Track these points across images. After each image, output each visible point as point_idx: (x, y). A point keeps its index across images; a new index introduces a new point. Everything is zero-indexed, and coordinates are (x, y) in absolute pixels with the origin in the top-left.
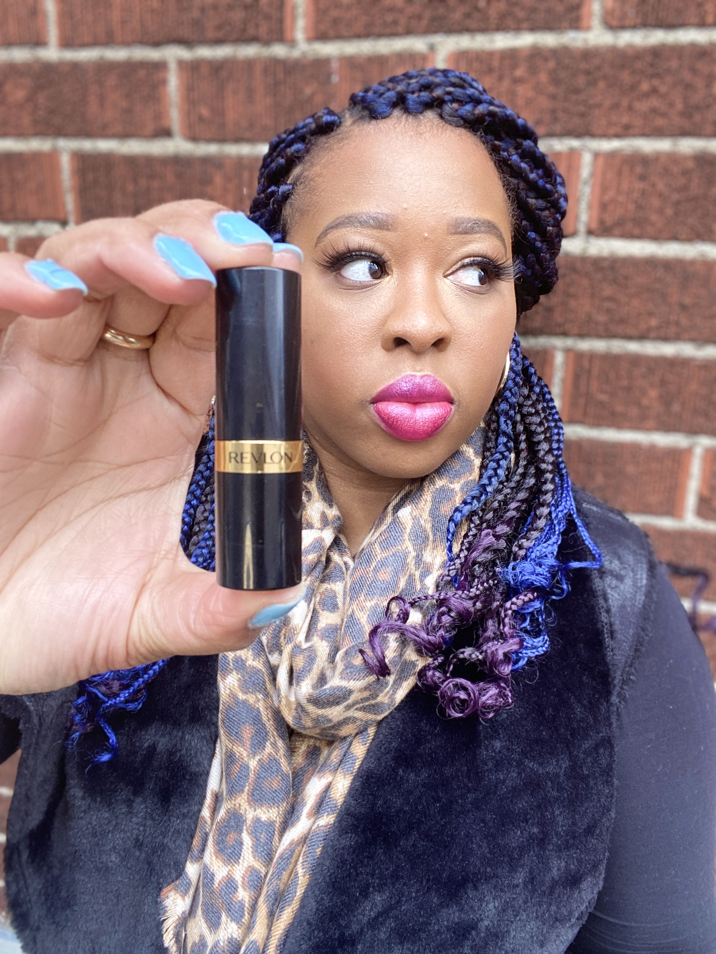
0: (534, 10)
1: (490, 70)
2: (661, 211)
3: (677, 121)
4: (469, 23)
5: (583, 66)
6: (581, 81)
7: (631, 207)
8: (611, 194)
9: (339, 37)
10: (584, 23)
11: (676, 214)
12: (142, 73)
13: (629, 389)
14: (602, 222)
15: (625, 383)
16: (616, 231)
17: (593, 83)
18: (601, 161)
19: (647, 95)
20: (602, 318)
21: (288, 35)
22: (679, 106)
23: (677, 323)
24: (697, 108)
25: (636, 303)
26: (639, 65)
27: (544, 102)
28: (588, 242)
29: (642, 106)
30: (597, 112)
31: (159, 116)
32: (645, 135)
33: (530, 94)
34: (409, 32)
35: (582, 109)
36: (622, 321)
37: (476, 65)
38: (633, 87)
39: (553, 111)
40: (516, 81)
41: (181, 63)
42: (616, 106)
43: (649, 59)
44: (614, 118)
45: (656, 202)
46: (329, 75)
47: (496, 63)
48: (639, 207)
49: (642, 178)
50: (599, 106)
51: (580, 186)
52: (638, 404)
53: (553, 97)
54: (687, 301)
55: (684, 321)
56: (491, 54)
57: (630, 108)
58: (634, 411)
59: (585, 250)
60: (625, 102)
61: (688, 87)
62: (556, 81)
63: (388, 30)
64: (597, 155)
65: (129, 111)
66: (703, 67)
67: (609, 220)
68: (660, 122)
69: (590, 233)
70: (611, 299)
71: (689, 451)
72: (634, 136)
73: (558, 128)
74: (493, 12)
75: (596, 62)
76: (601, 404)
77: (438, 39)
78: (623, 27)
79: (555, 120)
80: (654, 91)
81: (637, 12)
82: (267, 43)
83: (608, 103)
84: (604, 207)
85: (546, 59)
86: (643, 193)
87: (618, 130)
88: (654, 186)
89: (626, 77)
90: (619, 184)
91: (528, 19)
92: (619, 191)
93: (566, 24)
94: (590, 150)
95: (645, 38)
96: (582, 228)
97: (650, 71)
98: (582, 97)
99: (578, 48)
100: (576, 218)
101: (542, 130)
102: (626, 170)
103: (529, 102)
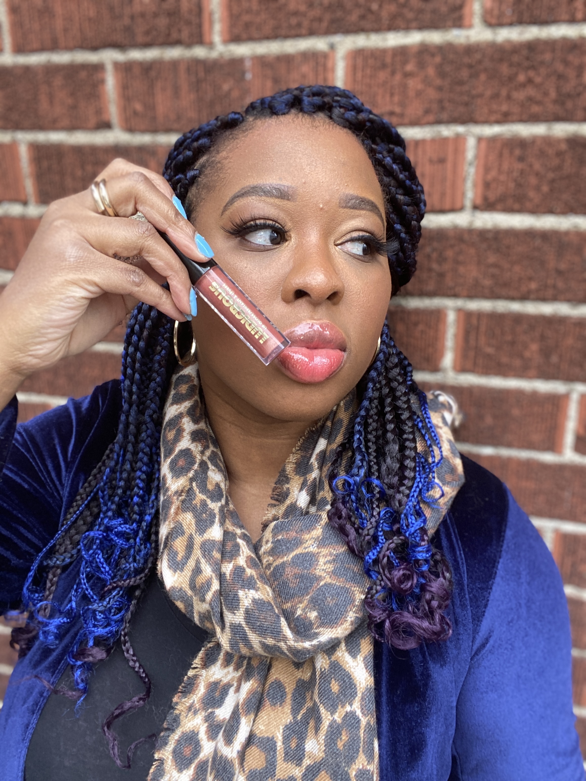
0: (421, 11)
1: (384, 66)
2: (538, 188)
3: (551, 108)
4: (364, 24)
5: (466, 60)
6: (465, 73)
7: (512, 185)
8: (493, 174)
9: (251, 39)
10: (466, 22)
11: (551, 190)
12: (83, 75)
13: (513, 343)
14: (485, 199)
15: (509, 338)
16: (499, 206)
17: (475, 75)
18: (483, 145)
19: (523, 86)
20: (487, 282)
21: (206, 39)
22: (553, 94)
23: (554, 287)
24: (569, 96)
25: (517, 268)
26: (515, 58)
27: (432, 94)
28: (473, 216)
29: (520, 95)
30: (479, 101)
31: (100, 111)
32: (522, 121)
33: (420, 86)
34: (311, 33)
35: (466, 98)
36: (506, 285)
37: (371, 62)
38: (511, 78)
39: (440, 101)
40: (407, 75)
41: (117, 65)
42: (495, 96)
43: (525, 52)
44: (495, 107)
45: (533, 180)
46: (243, 73)
47: (388, 60)
48: (519, 185)
49: (521, 159)
50: (481, 96)
51: (466, 167)
52: (521, 356)
53: (440, 89)
54: (563, 266)
55: (560, 284)
56: (384, 51)
57: (509, 97)
58: (517, 363)
59: (471, 223)
60: (504, 92)
61: (560, 77)
62: (442, 74)
63: (293, 32)
64: (480, 139)
65: (74, 107)
66: (574, 59)
67: (492, 197)
68: (535, 109)
69: (476, 208)
70: (496, 265)
71: (567, 396)
72: (513, 121)
73: (445, 116)
74: (384, 14)
75: (478, 56)
76: (489, 356)
78: (501, 25)
79: (443, 109)
80: (530, 81)
81: (513, 11)
83: (488, 93)
84: (487, 185)
85: (433, 55)
86: (522, 172)
87: (499, 117)
88: (531, 166)
89: (505, 69)
90: (500, 165)
91: (416, 19)
92: (500, 171)
93: (449, 23)
94: (474, 135)
95: (521, 34)
96: (468, 203)
97: (526, 64)
98: (466, 88)
99: (461, 45)
100: (463, 194)
101: (431, 118)
102: (506, 152)
103: (419, 94)
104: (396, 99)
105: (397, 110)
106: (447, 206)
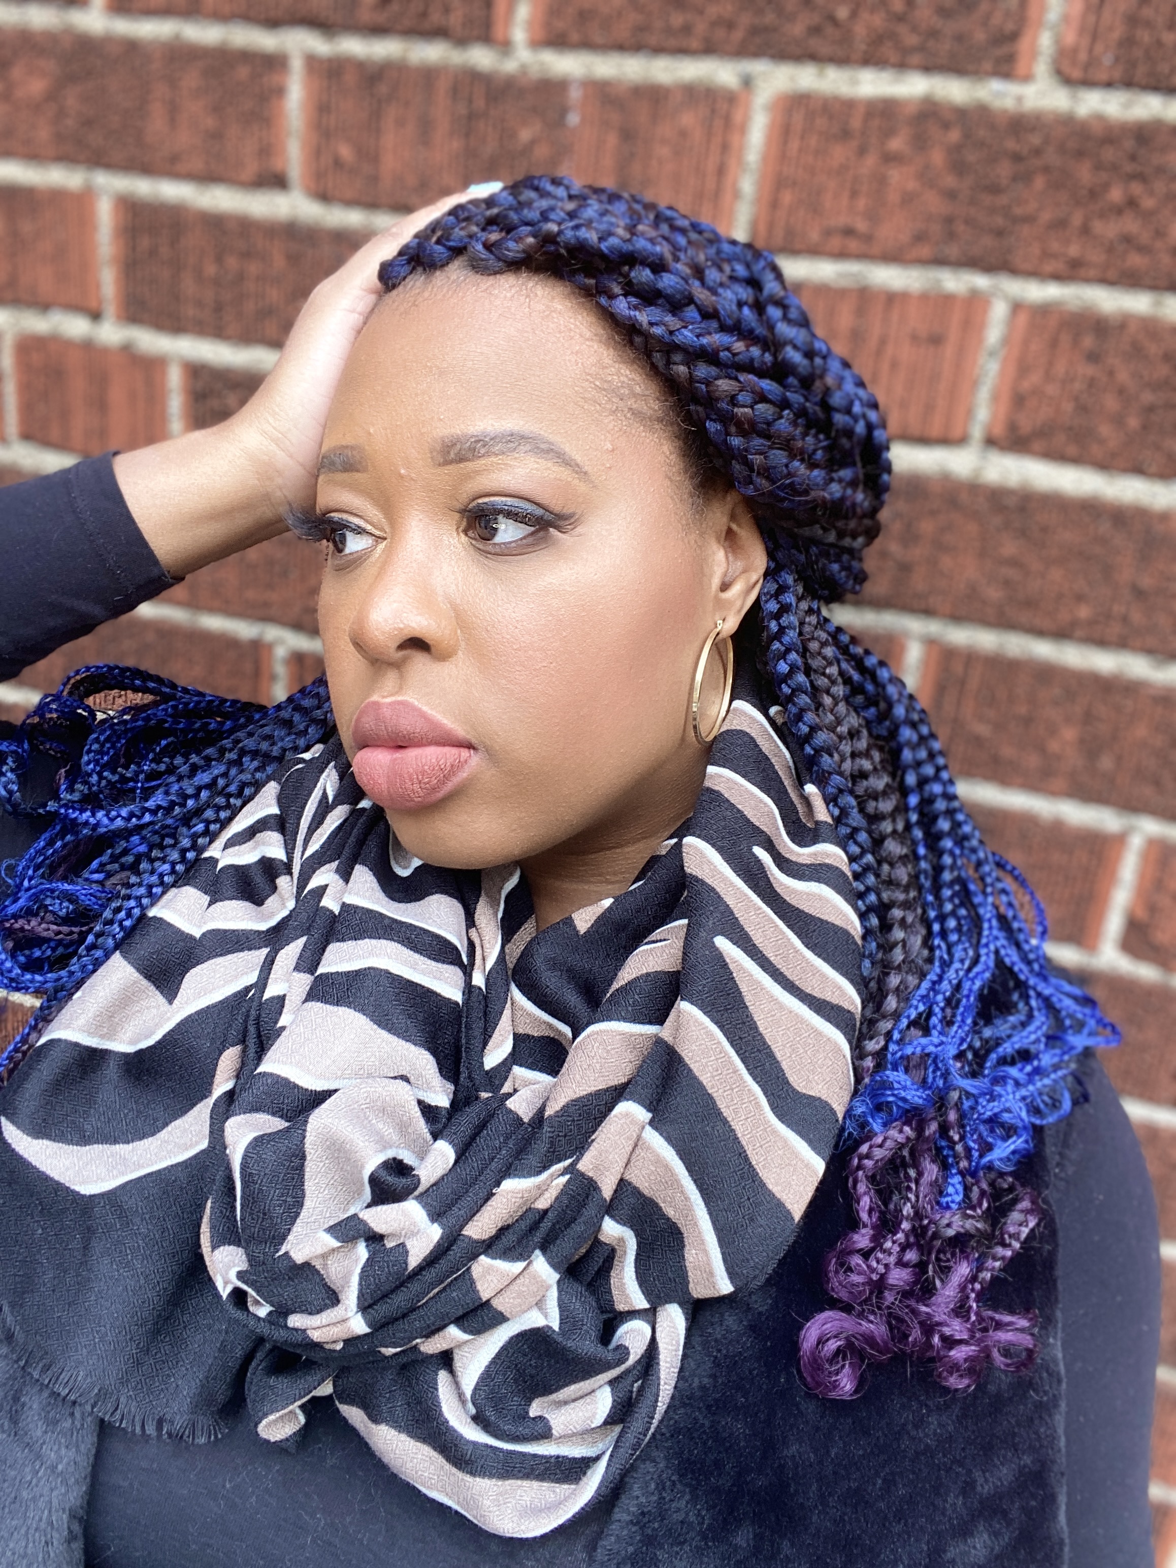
0: (933, 34)
1: (845, 134)
2: (1119, 421)
3: (1166, 262)
4: (815, 44)
5: (1011, 144)
6: (1004, 170)
7: (1068, 407)
8: (1034, 379)
9: (587, 45)
10: (1021, 67)
11: (1144, 427)
12: (243, 72)
13: (1028, 721)
14: (1012, 427)
15: (1022, 710)
16: (1037, 445)
17: (1025, 178)
18: (1023, 319)
19: (1119, 211)
20: (994, 593)
21: (498, 32)
22: (1174, 236)
23: (1125, 619)
25: (1056, 574)
26: (1109, 154)
27: (934, 203)
28: (984, 458)
29: (1108, 229)
30: (1025, 230)
31: (266, 151)
32: (1105, 281)
33: (912, 185)
34: (709, 49)
35: (999, 221)
36: (1030, 604)
37: (821, 122)
38: (1094, 194)
39: (949, 220)
40: (889, 158)
41: (312, 62)
42: (1060, 224)
44: (1055, 246)
45: (1111, 403)
46: (563, 111)
47: (856, 123)
48: (1082, 409)
49: (1093, 357)
50: (1029, 219)
51: (982, 359)
52: (1042, 749)
53: (951, 195)
54: (1147, 582)
55: (1137, 617)
56: (849, 104)
57: (1085, 230)
58: (1033, 761)
59: (978, 471)
60: (1077, 219)
62: (959, 167)
63: (672, 42)
64: (1017, 307)
65: (217, 136)
67: (1026, 424)
68: (1136, 260)
69: (990, 442)
70: (1014, 562)
71: (1120, 839)
72: (1087, 280)
73: (953, 251)
74: (860, 30)
75: (1036, 140)
76: (978, 741)
77: (759, 67)
78: (1088, 83)
79: (951, 236)
80: (1132, 203)
81: (1117, 59)
82: (462, 42)
83: (1046, 216)
84: (1019, 400)
85: (945, 126)
86: (1092, 383)
87: (1060, 267)
88: (1111, 373)
89: (1085, 174)
90: (1050, 364)
91: (921, 49)
92: (1048, 376)
93: (988, 66)
94: (1006, 297)
95: (1127, 106)
96: (977, 432)
97: (1129, 167)
98: (1003, 200)
99: (1005, 112)
100: (970, 413)
101: (925, 251)
102: (1065, 339)
103: (908, 199)
104: (862, 203)
105: (861, 225)
106: (935, 431)
